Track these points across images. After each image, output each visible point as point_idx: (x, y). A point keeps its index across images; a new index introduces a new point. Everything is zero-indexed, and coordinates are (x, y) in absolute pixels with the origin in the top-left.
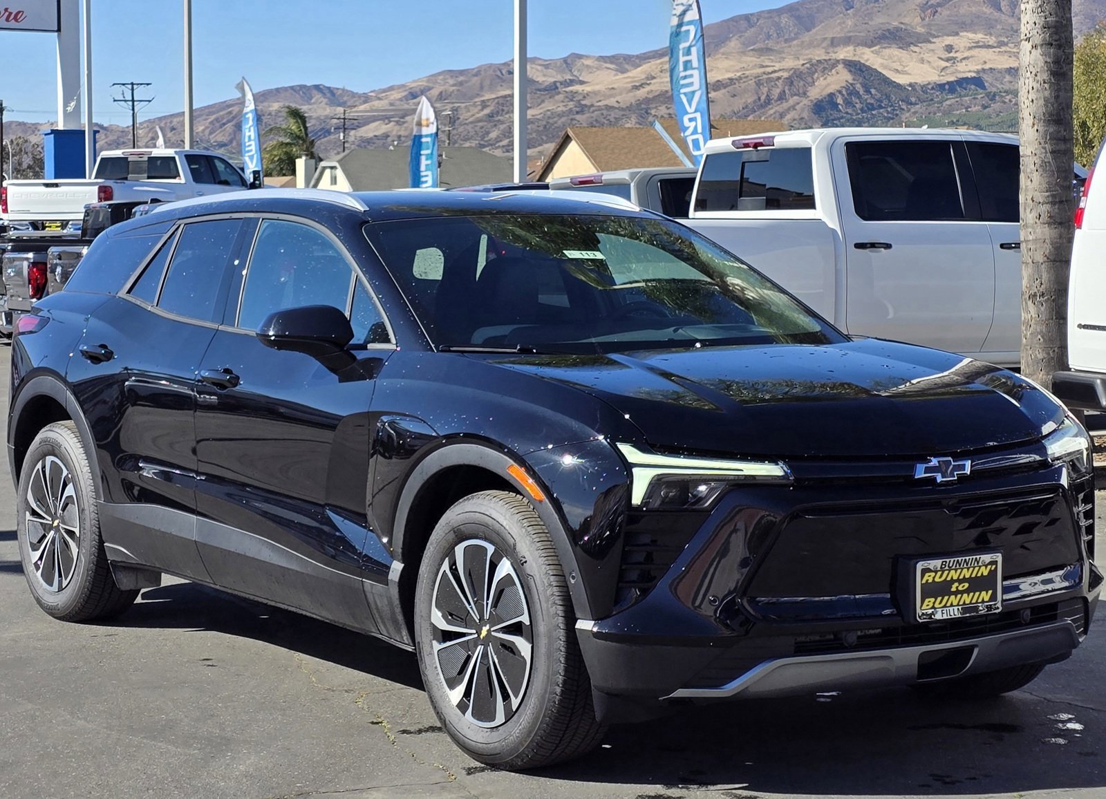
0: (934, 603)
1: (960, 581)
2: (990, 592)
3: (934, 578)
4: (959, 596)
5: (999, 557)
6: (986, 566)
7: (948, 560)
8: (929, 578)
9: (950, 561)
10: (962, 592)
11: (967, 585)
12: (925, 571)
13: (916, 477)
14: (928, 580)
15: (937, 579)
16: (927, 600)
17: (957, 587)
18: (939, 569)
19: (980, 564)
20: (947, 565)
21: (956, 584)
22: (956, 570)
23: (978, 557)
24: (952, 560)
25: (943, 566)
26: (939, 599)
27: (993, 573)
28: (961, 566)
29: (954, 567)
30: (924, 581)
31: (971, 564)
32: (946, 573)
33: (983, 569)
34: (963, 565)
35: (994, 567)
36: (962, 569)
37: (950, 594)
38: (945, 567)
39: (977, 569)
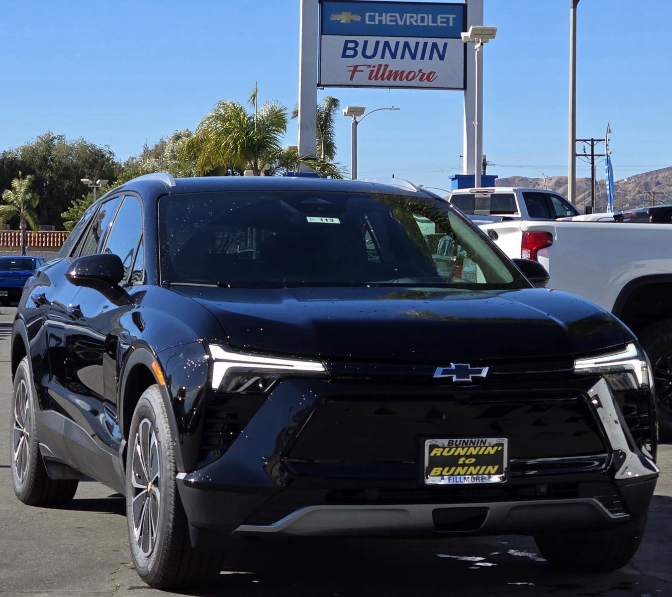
0: (442, 471)
1: (467, 457)
2: (496, 467)
3: (442, 452)
4: (466, 468)
5: (505, 441)
6: (493, 447)
7: (455, 440)
8: (437, 452)
9: (456, 441)
10: (469, 465)
11: (473, 460)
12: (432, 447)
13: (434, 377)
14: (436, 454)
15: (445, 454)
16: (435, 469)
17: (464, 461)
18: (446, 446)
19: (487, 444)
20: (454, 443)
21: (463, 459)
22: (463, 448)
23: (484, 439)
24: (459, 440)
25: (450, 444)
26: (447, 469)
27: (499, 453)
28: (468, 445)
29: (461, 445)
30: (432, 454)
31: (477, 444)
32: (453, 450)
33: (490, 449)
34: (470, 445)
35: (500, 448)
36: (469, 448)
37: (457, 466)
38: (452, 445)
39: (483, 449)
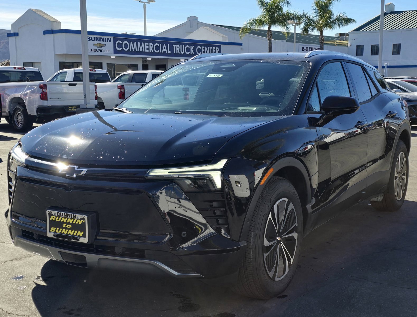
0: (56, 230)
2: (82, 233)
3: (55, 219)
4: (67, 230)
5: (86, 218)
6: (80, 220)
7: (60, 213)
8: (53, 218)
10: (69, 229)
11: (71, 226)
12: (50, 215)
14: (52, 219)
15: (57, 220)
16: (52, 228)
17: (66, 226)
18: (56, 215)
19: (76, 218)
21: (65, 224)
22: (65, 218)
23: (74, 214)
24: (62, 213)
26: (58, 229)
27: (83, 224)
29: (63, 216)
30: (51, 219)
31: (71, 217)
32: (61, 218)
33: (79, 221)
34: (68, 217)
35: (84, 221)
36: (68, 218)
37: (63, 228)
38: (59, 215)
39: (75, 220)
